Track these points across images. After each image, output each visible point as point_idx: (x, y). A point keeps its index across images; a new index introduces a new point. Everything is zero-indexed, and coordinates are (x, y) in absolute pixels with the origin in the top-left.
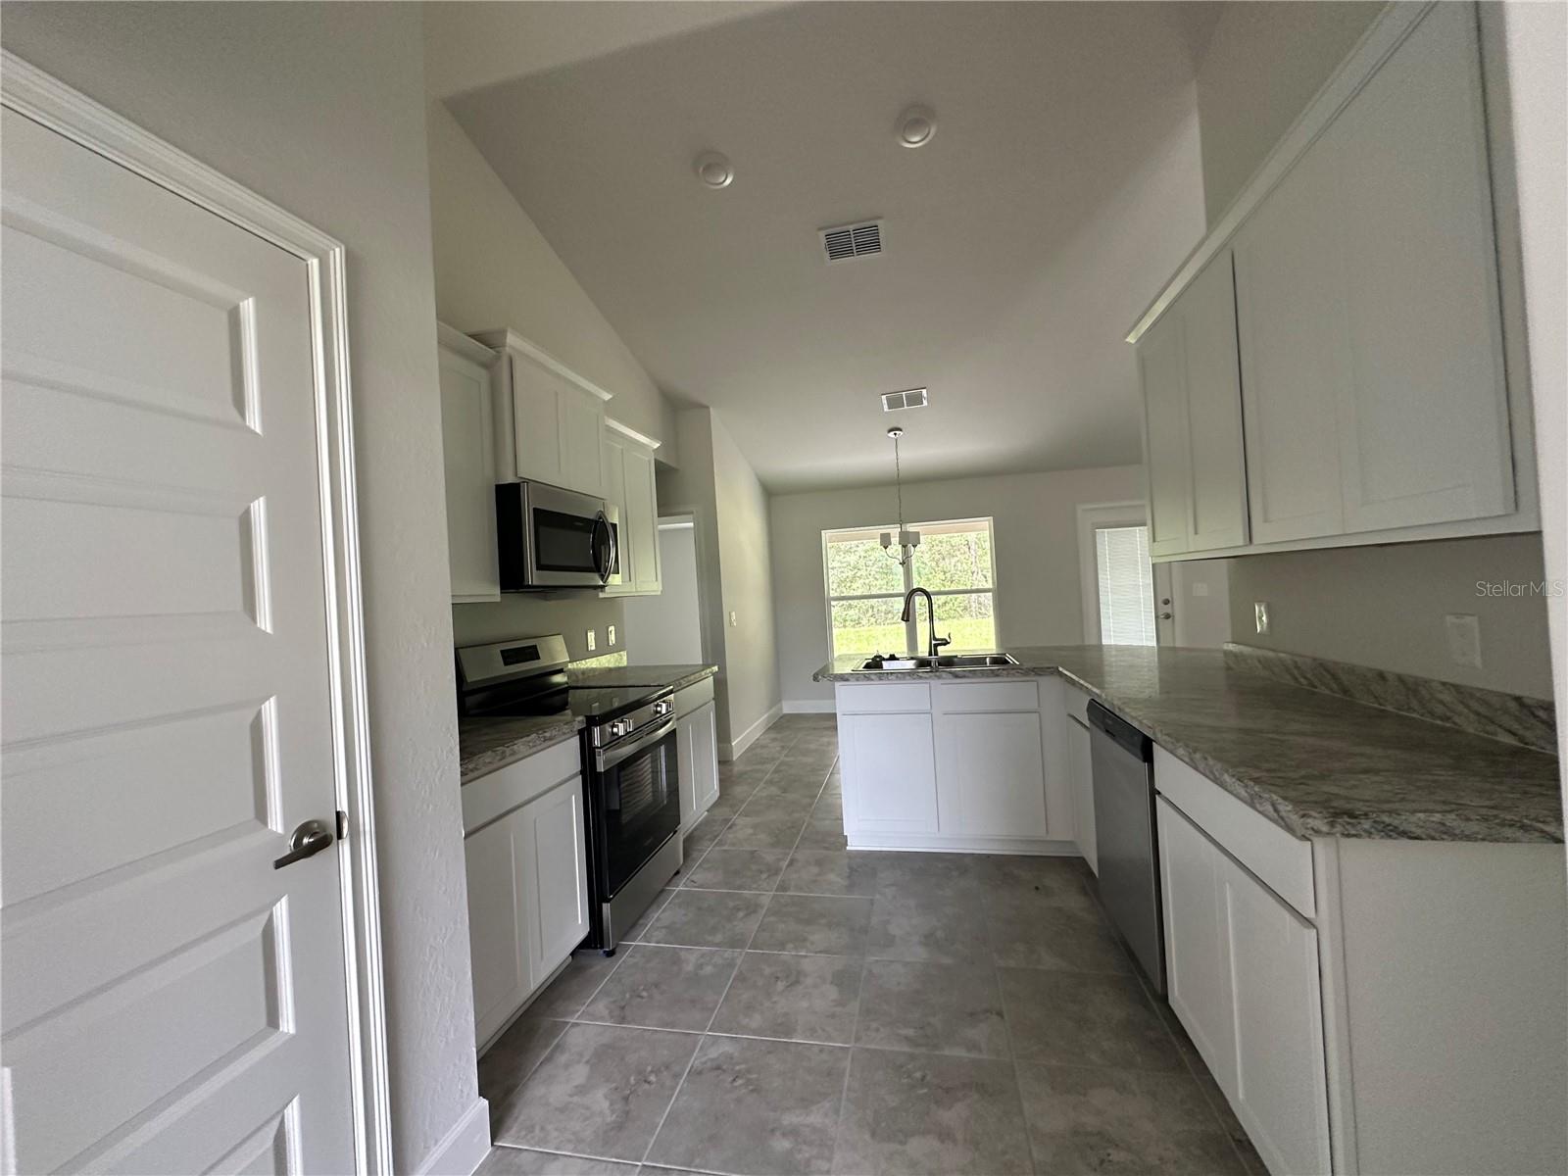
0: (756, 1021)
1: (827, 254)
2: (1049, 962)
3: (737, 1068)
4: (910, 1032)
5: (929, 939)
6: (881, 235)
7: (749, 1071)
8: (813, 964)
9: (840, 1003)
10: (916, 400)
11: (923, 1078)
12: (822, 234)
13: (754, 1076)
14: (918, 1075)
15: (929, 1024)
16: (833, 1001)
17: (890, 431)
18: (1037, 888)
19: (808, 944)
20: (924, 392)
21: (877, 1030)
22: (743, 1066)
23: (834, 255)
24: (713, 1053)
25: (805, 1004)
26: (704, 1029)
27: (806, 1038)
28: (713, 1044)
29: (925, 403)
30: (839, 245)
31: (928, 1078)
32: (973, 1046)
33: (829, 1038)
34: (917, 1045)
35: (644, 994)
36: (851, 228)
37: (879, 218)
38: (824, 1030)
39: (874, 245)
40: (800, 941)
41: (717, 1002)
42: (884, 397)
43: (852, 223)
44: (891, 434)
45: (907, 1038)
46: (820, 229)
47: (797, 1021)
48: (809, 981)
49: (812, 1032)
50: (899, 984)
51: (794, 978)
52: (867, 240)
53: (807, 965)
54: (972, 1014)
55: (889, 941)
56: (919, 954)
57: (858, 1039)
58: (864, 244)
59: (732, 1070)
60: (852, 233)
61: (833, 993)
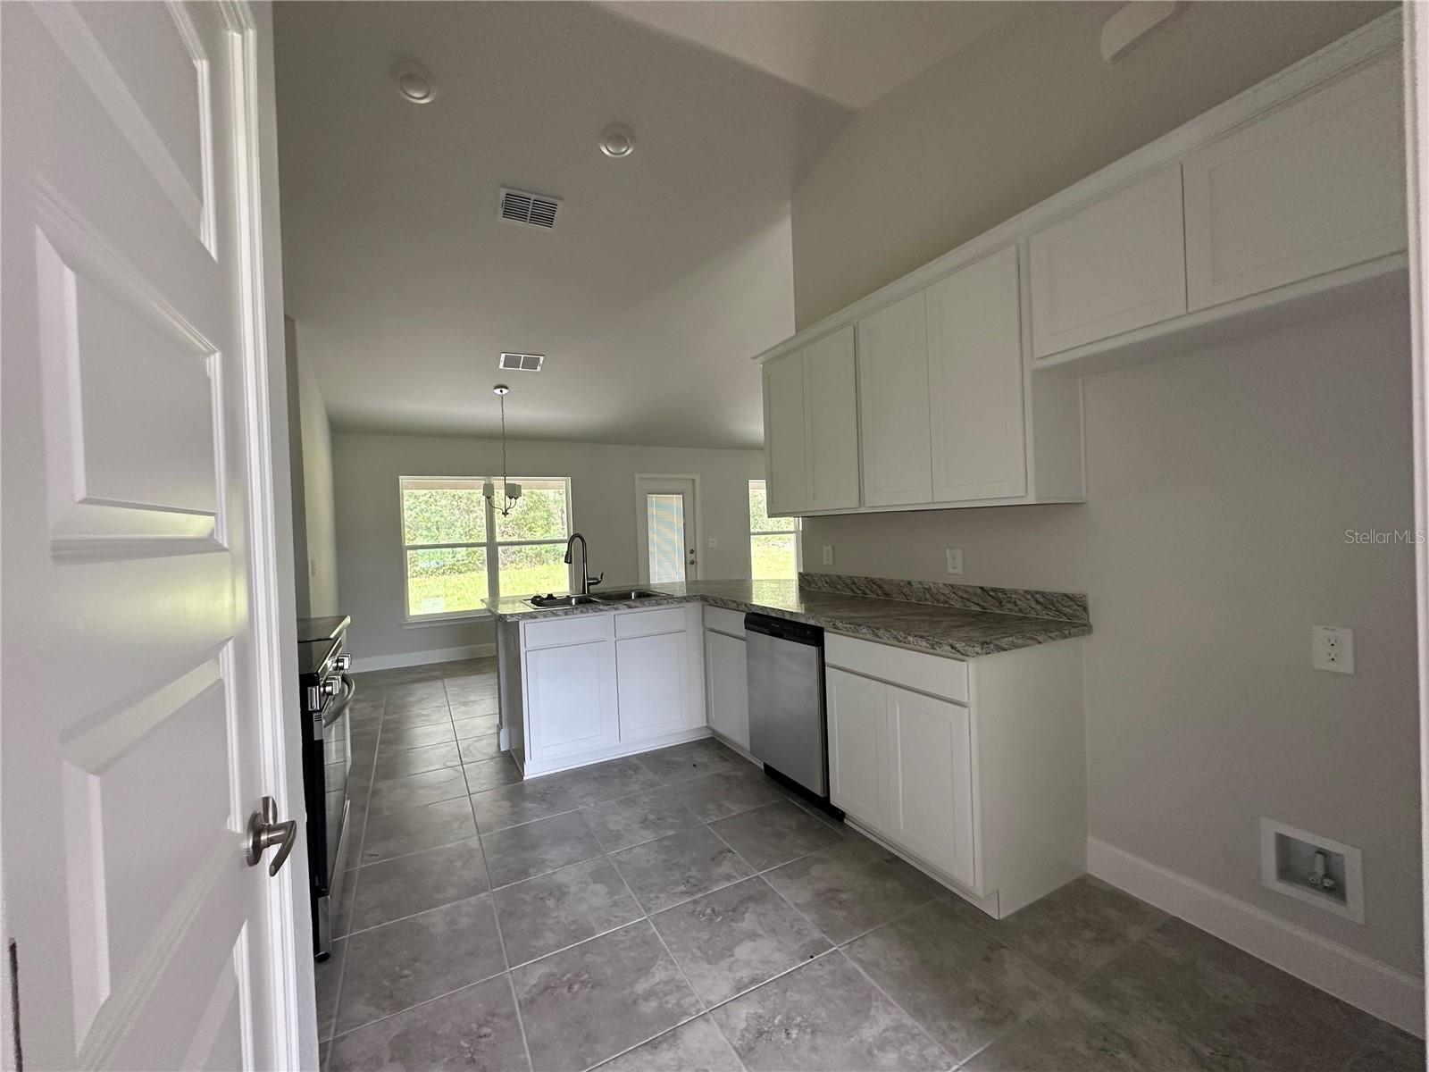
0: (551, 938)
1: (501, 211)
2: (736, 809)
3: (565, 978)
4: (683, 888)
5: (646, 824)
6: (557, 215)
7: (578, 975)
8: (566, 876)
9: (611, 894)
10: (531, 363)
11: (714, 911)
12: (503, 192)
13: (585, 977)
14: (709, 911)
15: (690, 877)
16: (607, 894)
17: (496, 387)
18: (694, 765)
19: (548, 863)
20: (542, 358)
21: (658, 897)
22: (569, 975)
23: (506, 214)
24: (533, 980)
25: (584, 907)
26: (504, 968)
27: (606, 929)
28: (525, 974)
29: (539, 368)
30: (514, 207)
31: (716, 910)
32: (728, 877)
33: (624, 920)
34: (692, 894)
35: (406, 972)
36: (533, 197)
37: (561, 199)
38: (616, 917)
39: (548, 221)
40: (541, 864)
41: (499, 943)
42: (503, 355)
43: (536, 194)
44: (498, 391)
45: (683, 893)
46: (504, 186)
47: (589, 922)
48: (573, 889)
49: (608, 922)
50: (648, 861)
51: (560, 893)
52: (543, 214)
53: (561, 877)
54: (713, 859)
55: (617, 837)
56: (649, 836)
57: (648, 910)
58: (540, 215)
59: (562, 982)
60: (531, 202)
61: (601, 889)
